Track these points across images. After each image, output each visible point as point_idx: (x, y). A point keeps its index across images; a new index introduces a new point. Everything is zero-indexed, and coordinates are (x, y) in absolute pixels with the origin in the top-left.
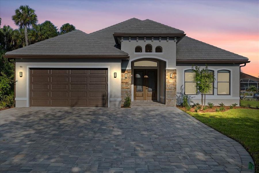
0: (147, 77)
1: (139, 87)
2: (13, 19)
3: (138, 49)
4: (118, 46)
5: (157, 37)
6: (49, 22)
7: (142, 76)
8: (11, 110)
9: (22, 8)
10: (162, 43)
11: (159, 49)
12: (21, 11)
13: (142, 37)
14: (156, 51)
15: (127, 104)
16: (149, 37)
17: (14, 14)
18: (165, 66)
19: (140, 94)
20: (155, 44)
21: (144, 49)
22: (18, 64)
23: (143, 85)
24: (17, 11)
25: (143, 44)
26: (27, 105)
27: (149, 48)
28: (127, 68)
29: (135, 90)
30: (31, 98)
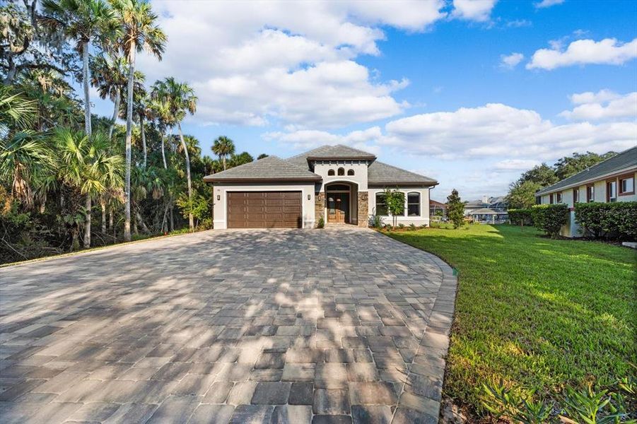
0: (339, 200)
1: (332, 210)
2: (213, 149)
3: (331, 173)
4: (312, 170)
5: (349, 161)
6: (247, 153)
7: (335, 200)
8: (210, 232)
9: (221, 139)
10: (354, 167)
11: (351, 173)
12: (219, 142)
13: (334, 161)
14: (348, 175)
15: (321, 226)
16: (341, 161)
17: (213, 144)
18: (357, 189)
19: (333, 216)
20: (347, 167)
21: (336, 173)
22: (215, 188)
23: (335, 208)
24: (216, 142)
25: (335, 167)
26: (225, 226)
27: (341, 172)
28: (321, 191)
29: (328, 213)
30: (228, 220)
